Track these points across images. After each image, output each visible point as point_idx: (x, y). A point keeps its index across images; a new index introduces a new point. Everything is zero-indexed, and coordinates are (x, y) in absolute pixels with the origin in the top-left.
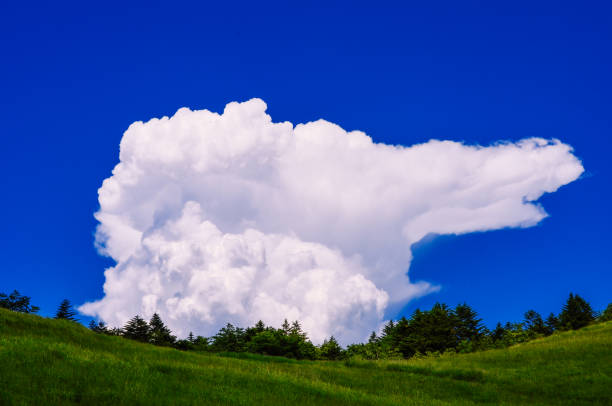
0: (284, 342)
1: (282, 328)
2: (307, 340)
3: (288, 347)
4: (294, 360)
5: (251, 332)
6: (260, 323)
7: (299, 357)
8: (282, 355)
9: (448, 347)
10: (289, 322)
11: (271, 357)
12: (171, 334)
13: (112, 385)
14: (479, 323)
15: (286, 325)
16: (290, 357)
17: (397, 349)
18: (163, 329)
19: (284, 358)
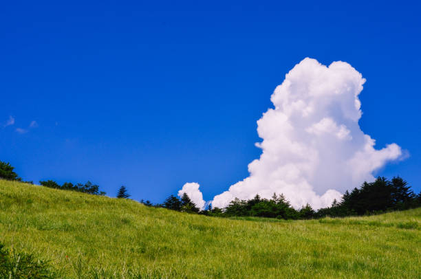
0: (275, 209)
1: (272, 199)
2: (290, 207)
3: (278, 211)
4: (282, 220)
5: (251, 203)
6: (257, 197)
7: (286, 218)
8: (275, 217)
9: (388, 207)
10: (276, 195)
11: (267, 219)
12: (196, 207)
13: (165, 240)
14: (409, 189)
15: (275, 197)
16: (279, 218)
17: (353, 210)
18: (191, 204)
19: (276, 219)
